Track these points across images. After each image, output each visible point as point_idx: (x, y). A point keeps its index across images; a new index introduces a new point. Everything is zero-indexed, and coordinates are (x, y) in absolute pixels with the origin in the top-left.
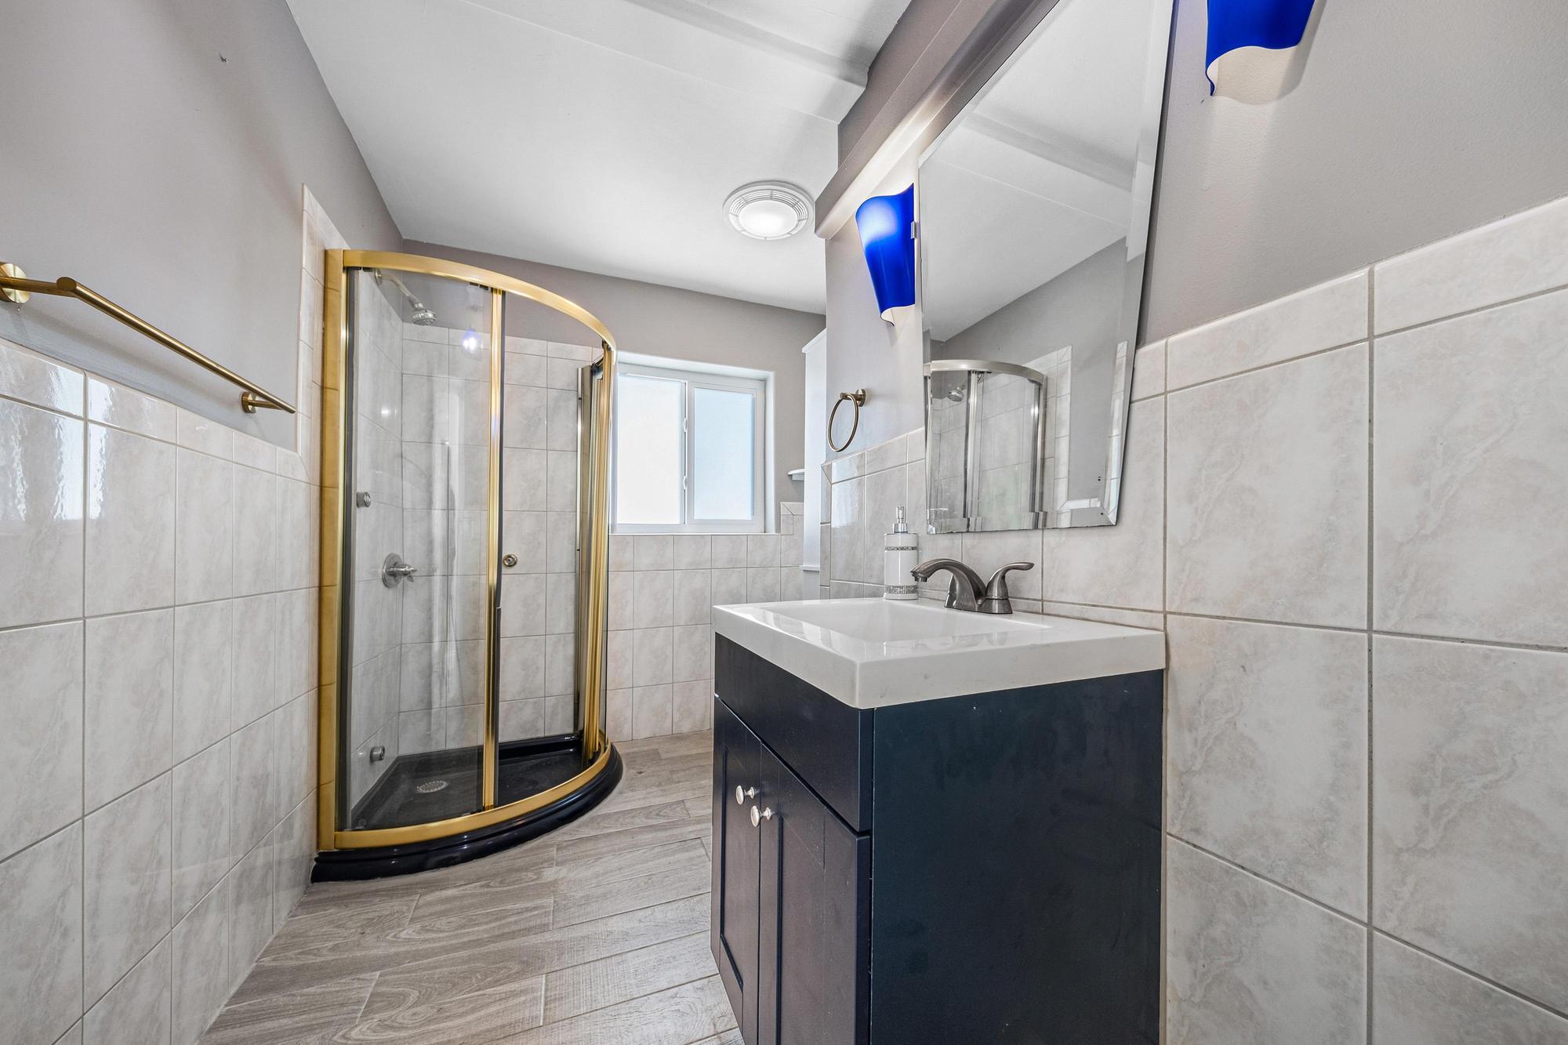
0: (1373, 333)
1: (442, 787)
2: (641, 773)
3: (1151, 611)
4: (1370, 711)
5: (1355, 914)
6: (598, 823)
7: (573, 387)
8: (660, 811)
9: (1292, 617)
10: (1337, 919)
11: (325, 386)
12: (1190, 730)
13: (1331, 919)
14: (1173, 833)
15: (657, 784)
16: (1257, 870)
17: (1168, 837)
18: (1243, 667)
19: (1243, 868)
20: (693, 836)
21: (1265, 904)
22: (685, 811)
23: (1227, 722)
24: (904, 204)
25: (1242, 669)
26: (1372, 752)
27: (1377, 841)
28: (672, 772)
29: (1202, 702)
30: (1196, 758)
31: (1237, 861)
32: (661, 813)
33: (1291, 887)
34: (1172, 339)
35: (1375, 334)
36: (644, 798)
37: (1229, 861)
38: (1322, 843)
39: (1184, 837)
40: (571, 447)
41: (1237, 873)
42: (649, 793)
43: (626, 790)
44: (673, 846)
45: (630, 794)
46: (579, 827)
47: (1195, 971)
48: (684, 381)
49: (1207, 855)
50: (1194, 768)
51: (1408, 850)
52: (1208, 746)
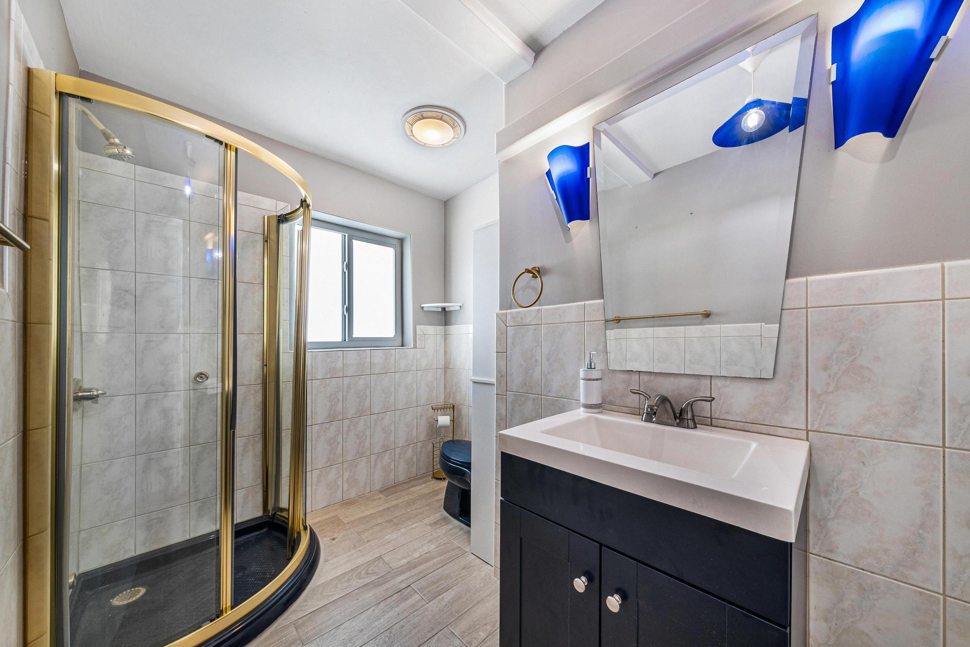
0: (944, 297)
1: (141, 594)
2: (334, 539)
3: (797, 429)
4: (944, 488)
5: (936, 589)
6: (321, 594)
7: (260, 231)
8: (367, 570)
9: (895, 437)
10: (924, 593)
11: (29, 213)
12: (826, 496)
13: (921, 593)
14: (813, 552)
15: (353, 546)
16: (873, 571)
17: (810, 555)
18: (863, 463)
19: (863, 570)
20: (404, 585)
21: (879, 588)
22: (387, 566)
23: (852, 492)
24: (582, 154)
25: (863, 464)
26: (945, 508)
27: (948, 552)
28: (359, 533)
29: (834, 481)
30: (830, 511)
31: (859, 566)
32: (370, 572)
33: (895, 578)
34: (810, 278)
35: (946, 298)
36: (348, 561)
37: (853, 567)
38: (914, 555)
39: (822, 555)
40: (259, 281)
41: (859, 573)
42: (349, 556)
43: (330, 558)
44: (394, 598)
45: (335, 560)
46: (305, 601)
47: (830, 628)
48: (344, 234)
49: (838, 564)
50: (828, 517)
51: (966, 556)
52: (839, 504)
